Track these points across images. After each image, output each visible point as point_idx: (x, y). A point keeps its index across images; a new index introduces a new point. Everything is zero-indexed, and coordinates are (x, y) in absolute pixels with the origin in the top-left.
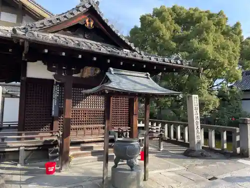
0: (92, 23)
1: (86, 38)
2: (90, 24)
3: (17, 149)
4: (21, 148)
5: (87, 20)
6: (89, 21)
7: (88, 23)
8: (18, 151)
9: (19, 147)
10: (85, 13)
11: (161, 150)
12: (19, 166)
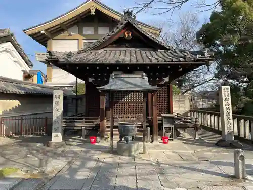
0: (130, 35)
1: (127, 47)
2: (128, 35)
3: (80, 128)
4: (83, 127)
5: (126, 33)
6: (128, 34)
7: (126, 35)
8: (81, 129)
9: (82, 127)
10: (124, 28)
11: (196, 139)
12: (82, 139)
